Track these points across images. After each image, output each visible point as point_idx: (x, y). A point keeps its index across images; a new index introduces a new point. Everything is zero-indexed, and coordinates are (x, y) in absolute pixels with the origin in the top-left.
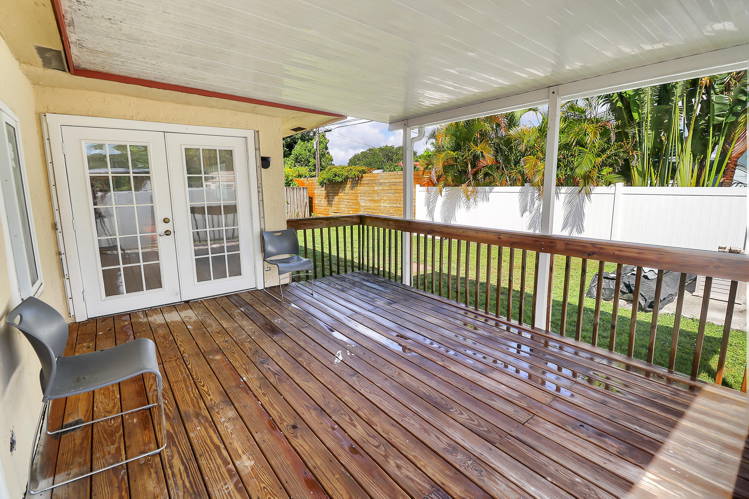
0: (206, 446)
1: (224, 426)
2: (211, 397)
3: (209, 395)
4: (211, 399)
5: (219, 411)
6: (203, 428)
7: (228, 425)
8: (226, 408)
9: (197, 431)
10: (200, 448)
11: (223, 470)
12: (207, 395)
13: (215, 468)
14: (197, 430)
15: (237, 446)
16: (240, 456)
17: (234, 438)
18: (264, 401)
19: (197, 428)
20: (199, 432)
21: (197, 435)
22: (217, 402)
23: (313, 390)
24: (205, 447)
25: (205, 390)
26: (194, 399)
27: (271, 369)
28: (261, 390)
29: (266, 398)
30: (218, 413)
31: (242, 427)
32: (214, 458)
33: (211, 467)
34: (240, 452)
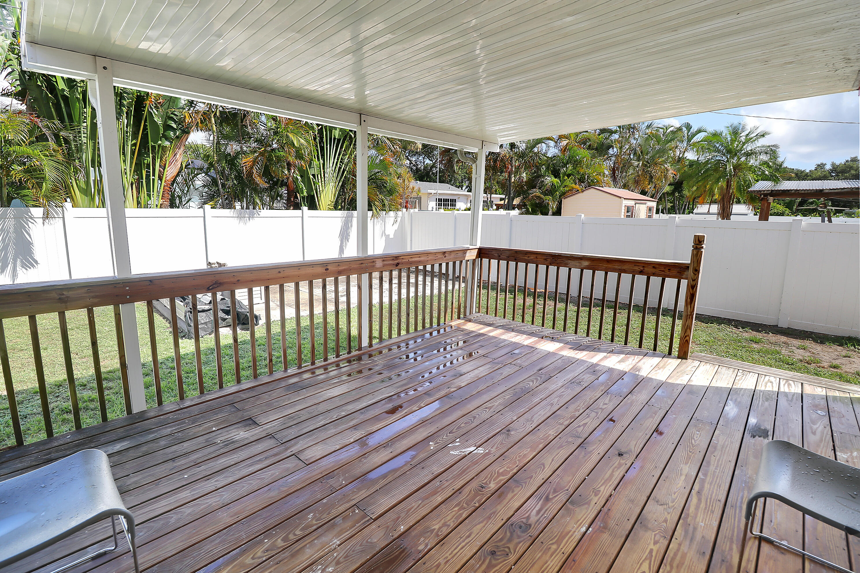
0: (708, 504)
1: (674, 503)
2: (652, 546)
3: (651, 551)
4: (655, 543)
5: (663, 522)
6: (697, 520)
7: (670, 502)
8: (652, 517)
9: (705, 522)
10: (715, 506)
11: (708, 479)
12: (654, 554)
13: (715, 484)
14: (705, 524)
15: (681, 482)
16: (686, 475)
17: (677, 489)
18: (607, 489)
19: (703, 525)
20: (704, 520)
21: (709, 520)
22: (653, 533)
23: (557, 457)
24: (710, 504)
25: (648, 566)
26: (675, 565)
27: (537, 508)
28: (591, 500)
29: (602, 489)
30: (666, 521)
31: (660, 489)
32: (709, 490)
33: (717, 487)
34: (683, 477)
